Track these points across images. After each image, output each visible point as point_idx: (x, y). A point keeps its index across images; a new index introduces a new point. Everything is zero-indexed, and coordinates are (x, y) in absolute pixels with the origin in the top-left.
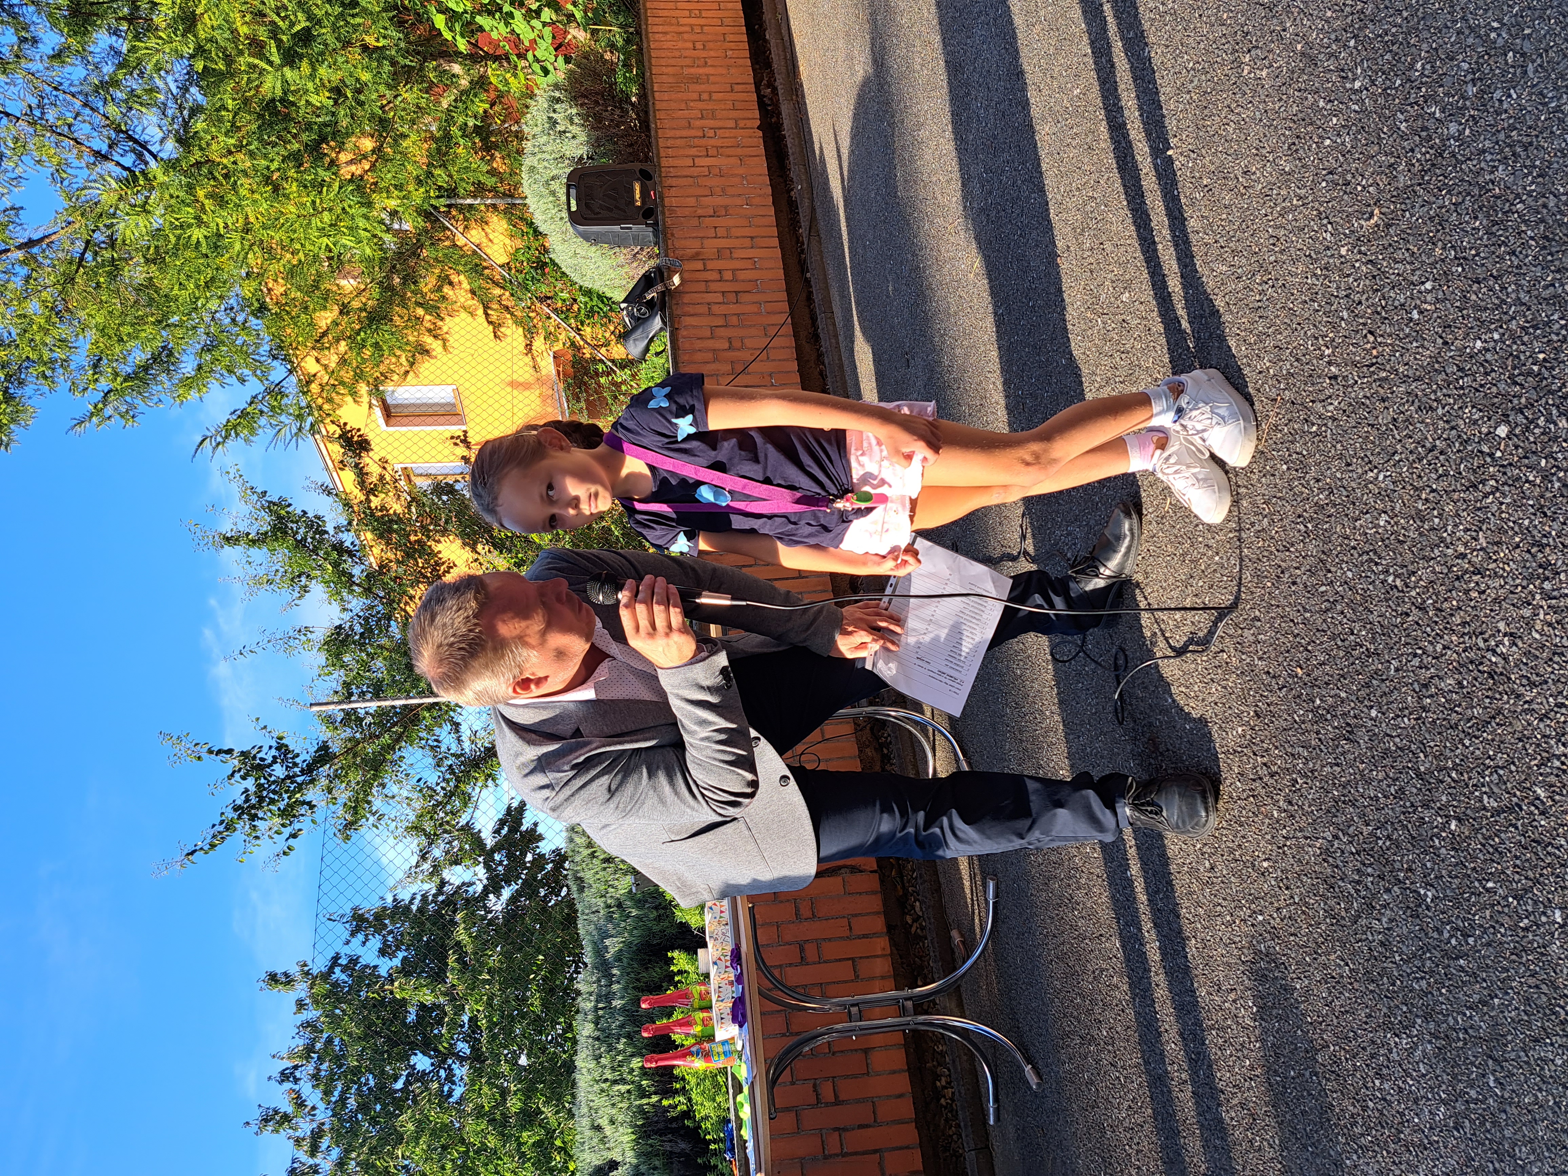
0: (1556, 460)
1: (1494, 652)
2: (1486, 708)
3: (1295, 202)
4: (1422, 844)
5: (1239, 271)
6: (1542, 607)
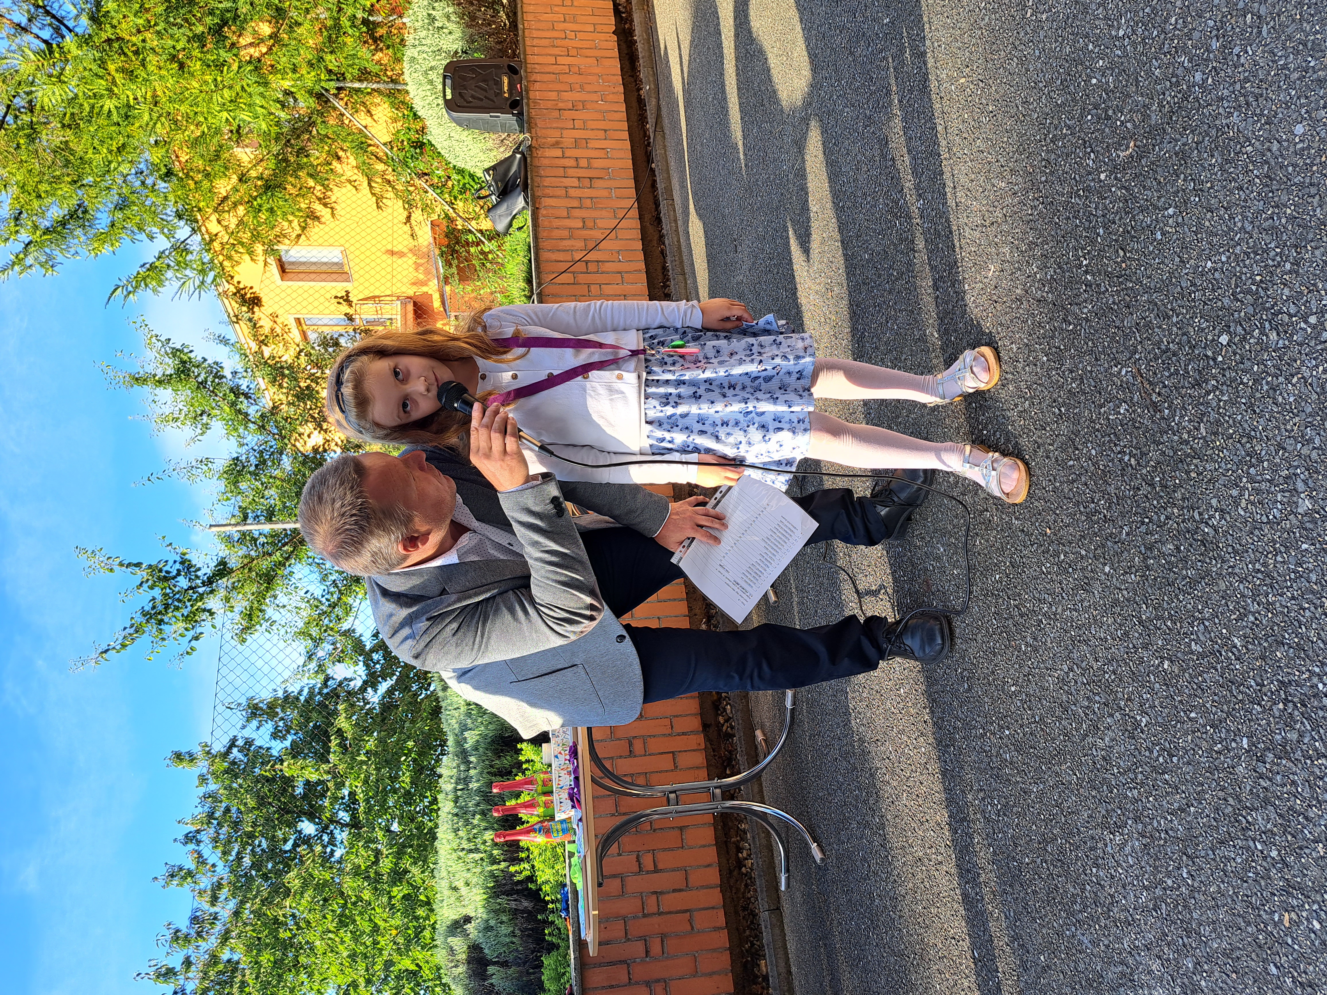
0: (1266, 366)
1: (1207, 523)
2: (1198, 570)
3: (1064, 131)
4: (1140, 678)
5: (1016, 187)
6: (1247, 489)
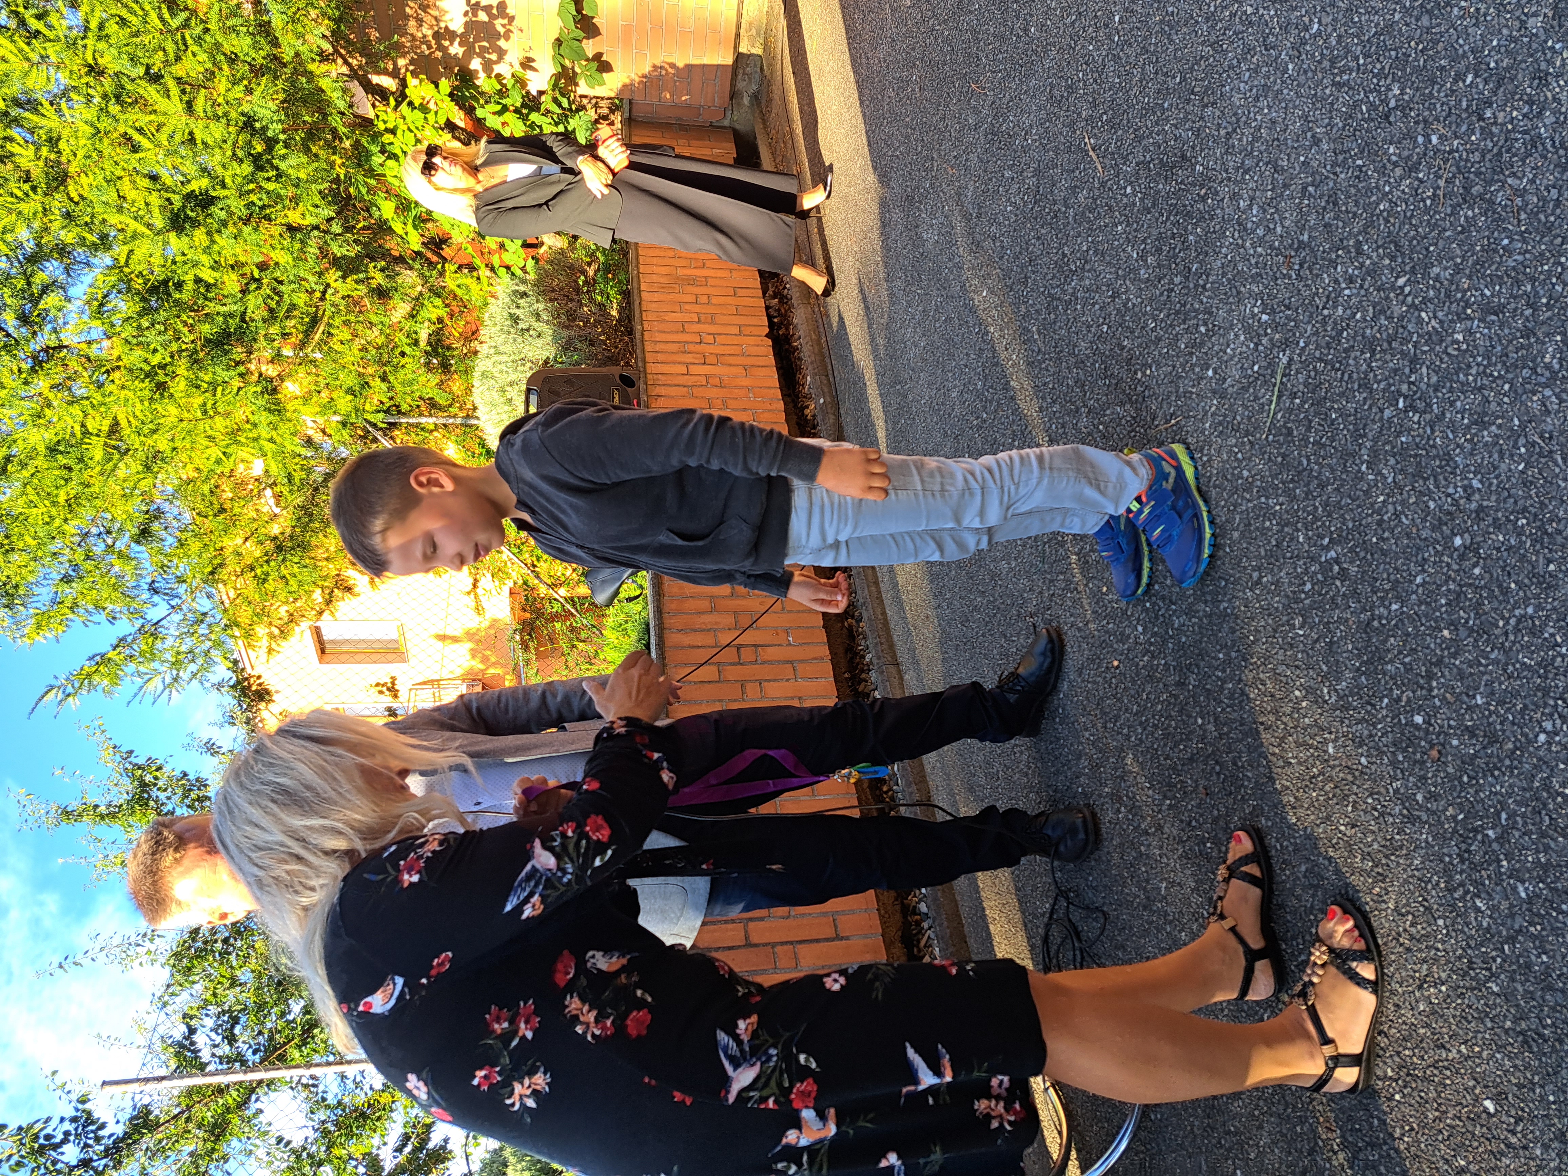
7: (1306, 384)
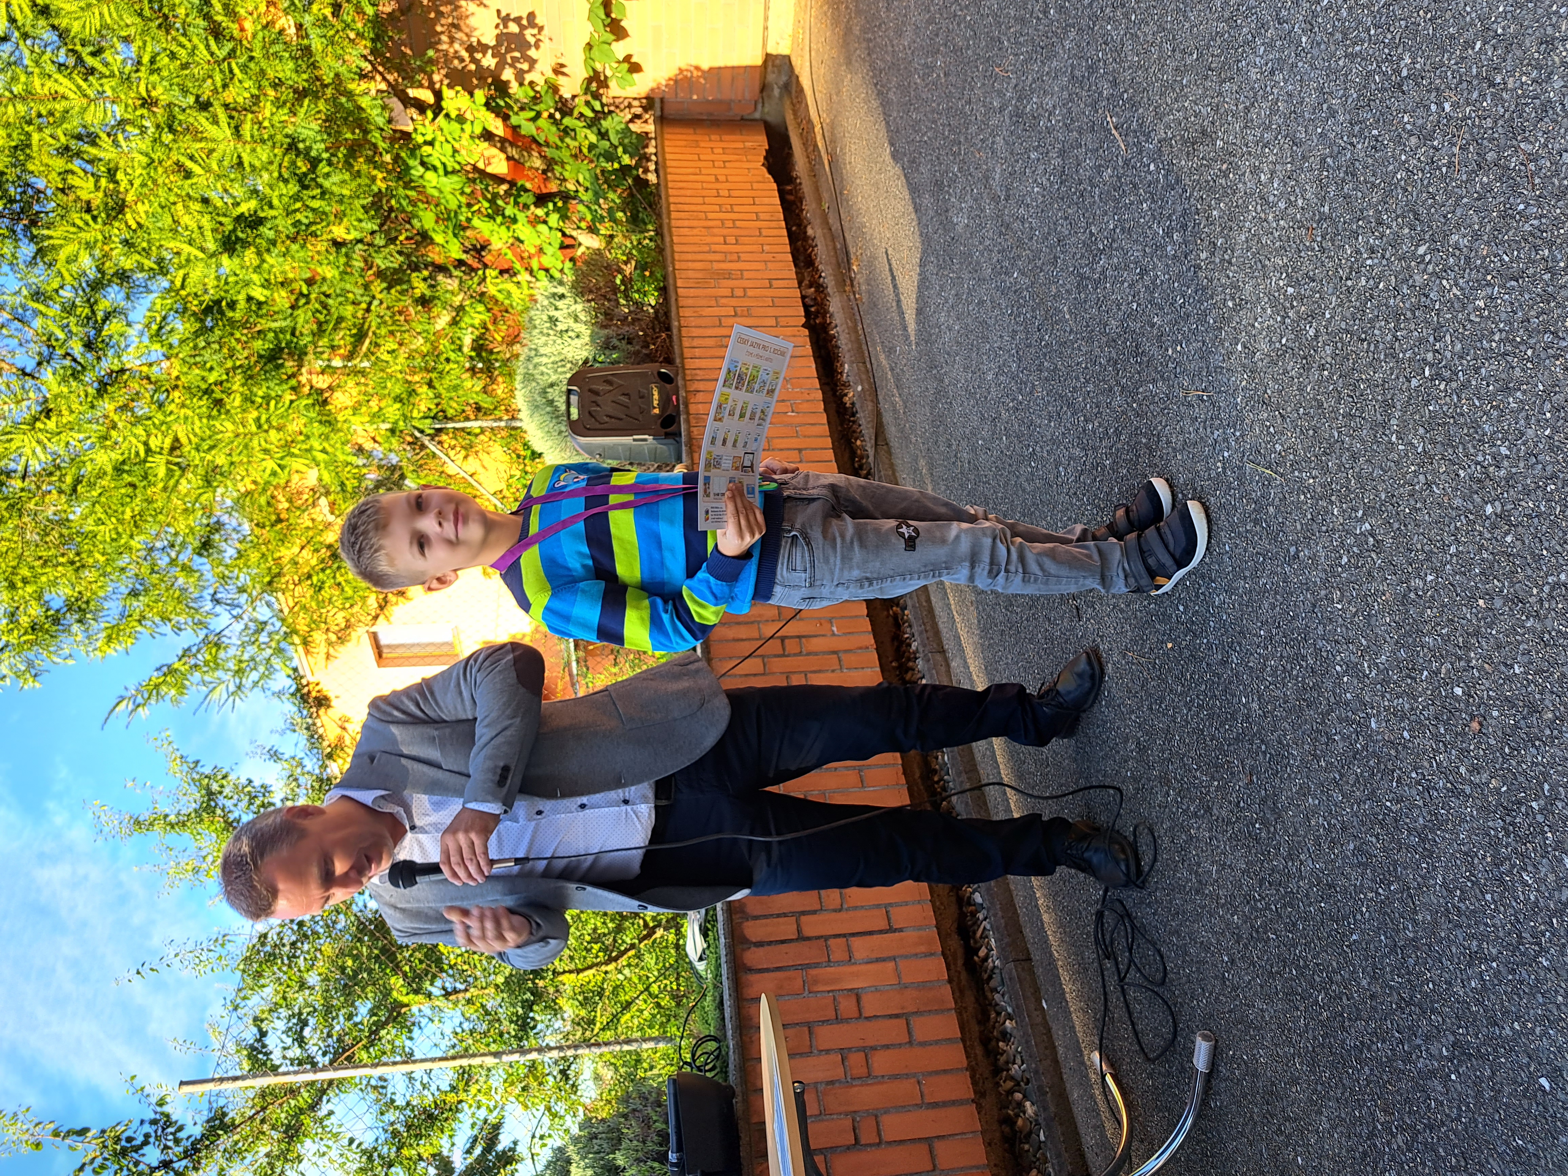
7: (1334, 356)
